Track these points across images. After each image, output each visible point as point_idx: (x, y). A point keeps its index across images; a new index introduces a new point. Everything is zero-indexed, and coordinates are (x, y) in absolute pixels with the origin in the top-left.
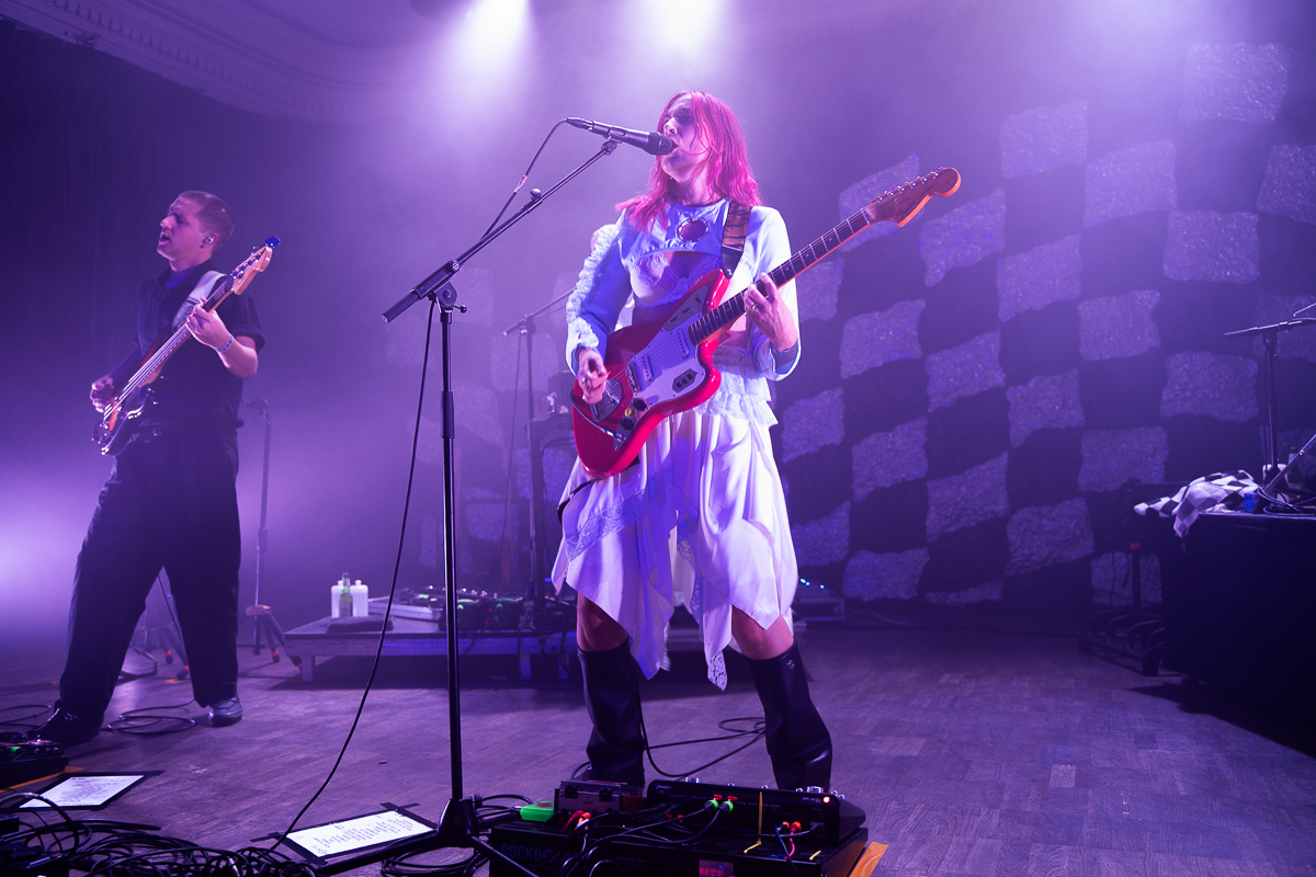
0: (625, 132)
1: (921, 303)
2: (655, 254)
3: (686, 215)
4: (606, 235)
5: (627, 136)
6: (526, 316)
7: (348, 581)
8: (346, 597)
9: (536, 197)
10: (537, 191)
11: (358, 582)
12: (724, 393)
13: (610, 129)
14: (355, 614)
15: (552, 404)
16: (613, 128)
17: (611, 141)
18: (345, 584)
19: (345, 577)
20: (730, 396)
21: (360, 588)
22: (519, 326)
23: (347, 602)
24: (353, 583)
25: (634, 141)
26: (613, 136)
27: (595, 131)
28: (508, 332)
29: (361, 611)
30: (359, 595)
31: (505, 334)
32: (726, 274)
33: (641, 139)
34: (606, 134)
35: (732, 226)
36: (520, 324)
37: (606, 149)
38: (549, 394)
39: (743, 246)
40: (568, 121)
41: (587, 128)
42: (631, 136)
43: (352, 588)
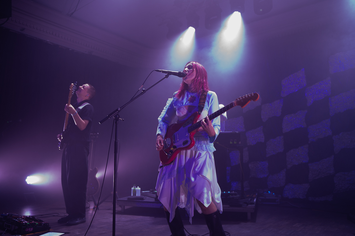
2: (182, 106)
3: (190, 95)
4: (170, 101)
7: (135, 187)
8: (135, 191)
9: (144, 91)
10: (144, 89)
11: (138, 187)
12: (200, 145)
13: (167, 71)
14: (137, 195)
17: (168, 74)
18: (134, 187)
19: (135, 185)
20: (202, 145)
21: (138, 188)
23: (135, 192)
24: (137, 187)
25: (174, 74)
27: (163, 72)
29: (138, 194)
30: (138, 190)
32: (199, 113)
33: (176, 74)
34: (166, 73)
35: (202, 99)
37: (167, 77)
39: (204, 105)
40: (155, 70)
43: (136, 188)
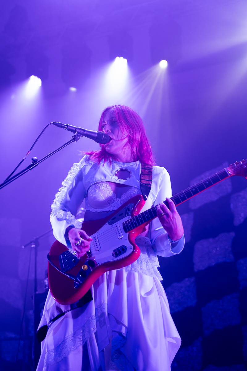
0: (84, 130)
1: (233, 234)
5: (85, 132)
6: (35, 238)
9: (35, 161)
10: (36, 158)
13: (76, 128)
15: (47, 284)
16: (78, 128)
17: (77, 135)
22: (30, 244)
25: (90, 135)
26: (78, 132)
27: (68, 129)
28: (25, 246)
31: (23, 247)
33: (93, 135)
34: (74, 131)
35: (144, 174)
36: (31, 242)
37: (75, 139)
38: (45, 279)
40: (54, 123)
41: (64, 127)
42: (88, 133)
